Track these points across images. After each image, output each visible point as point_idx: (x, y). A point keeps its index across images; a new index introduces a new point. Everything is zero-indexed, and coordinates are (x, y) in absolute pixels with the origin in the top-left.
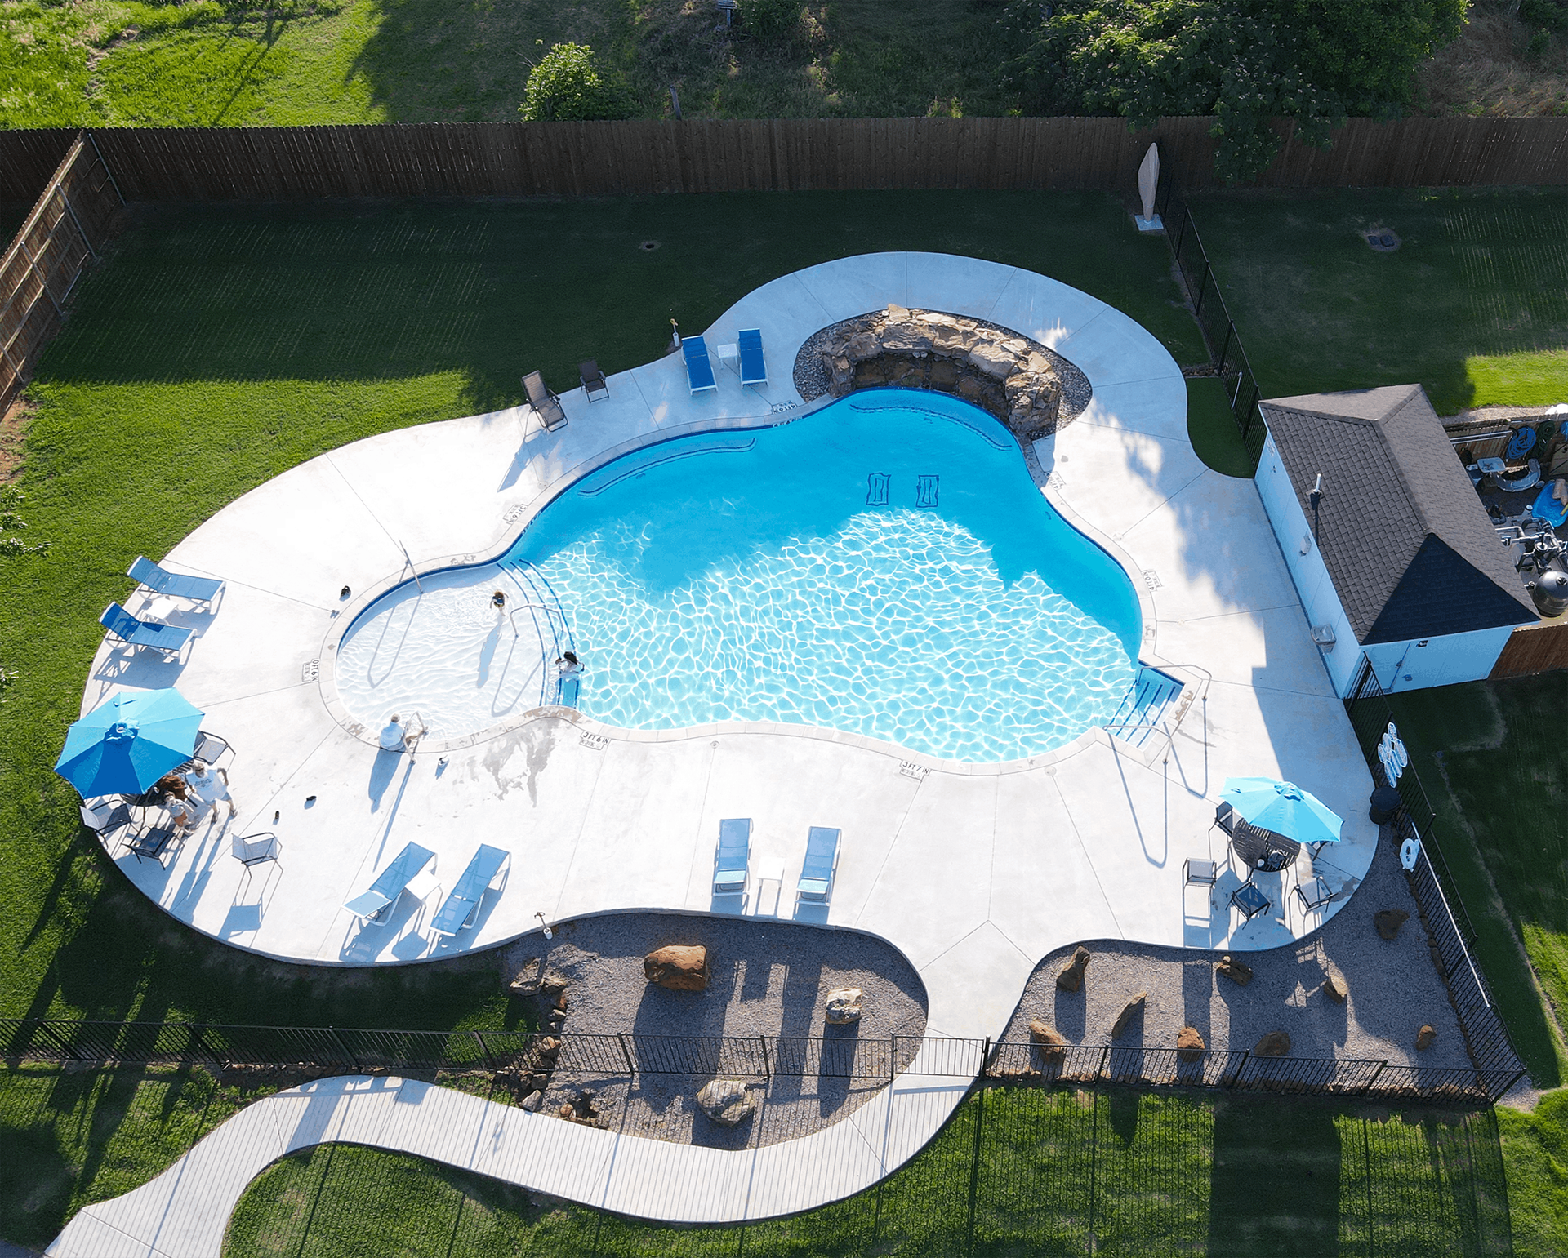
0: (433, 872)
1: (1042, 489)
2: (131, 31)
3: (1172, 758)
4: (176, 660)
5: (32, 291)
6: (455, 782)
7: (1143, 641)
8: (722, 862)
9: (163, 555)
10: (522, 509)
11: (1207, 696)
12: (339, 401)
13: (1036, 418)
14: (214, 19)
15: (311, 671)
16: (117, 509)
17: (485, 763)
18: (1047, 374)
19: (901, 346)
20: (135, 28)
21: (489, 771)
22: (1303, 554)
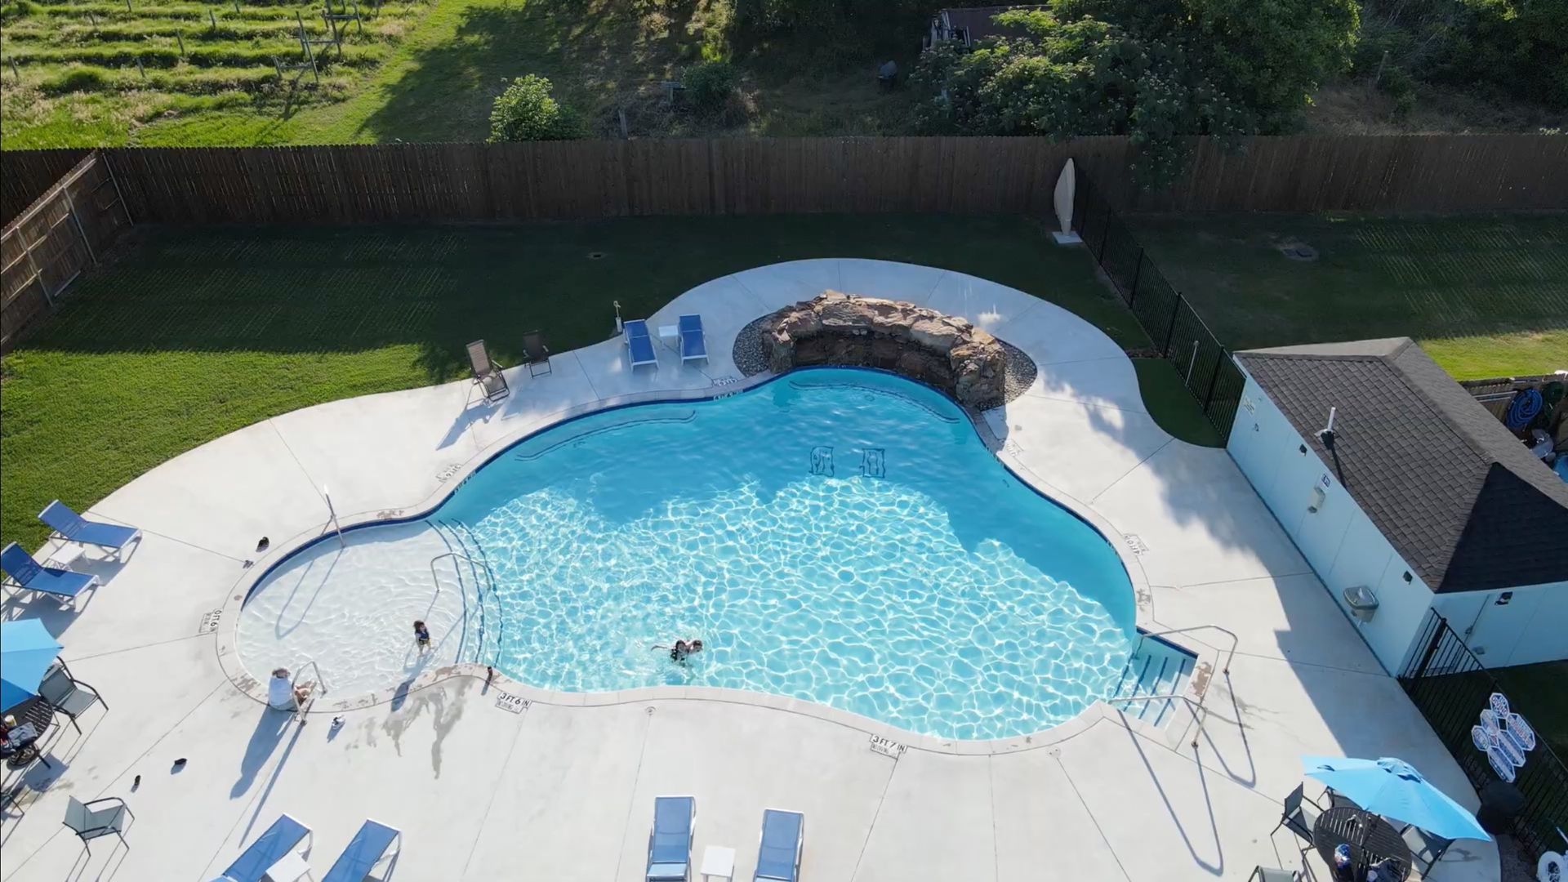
0: (305, 856)
1: (999, 454)
2: (170, 111)
3: (1202, 740)
4: (72, 608)
5: (23, 277)
6: (348, 747)
7: (1138, 608)
8: (657, 851)
9: (86, 508)
10: (456, 469)
11: (1229, 669)
12: (290, 376)
13: (985, 387)
14: (241, 105)
15: (210, 622)
16: (55, 466)
17: (385, 726)
18: (993, 346)
19: (841, 323)
20: (175, 110)
21: (389, 735)
22: (1313, 510)
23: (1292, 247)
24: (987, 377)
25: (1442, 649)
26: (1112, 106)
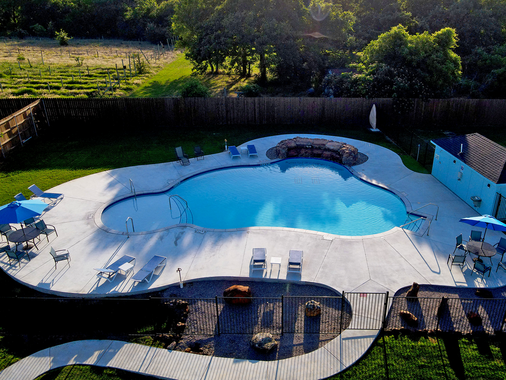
10: (174, 181)
11: (437, 219)
15: (91, 216)
19: (303, 144)
22: (459, 180)
23: (448, 133)
24: (352, 156)
25: (501, 205)
26: (386, 87)
